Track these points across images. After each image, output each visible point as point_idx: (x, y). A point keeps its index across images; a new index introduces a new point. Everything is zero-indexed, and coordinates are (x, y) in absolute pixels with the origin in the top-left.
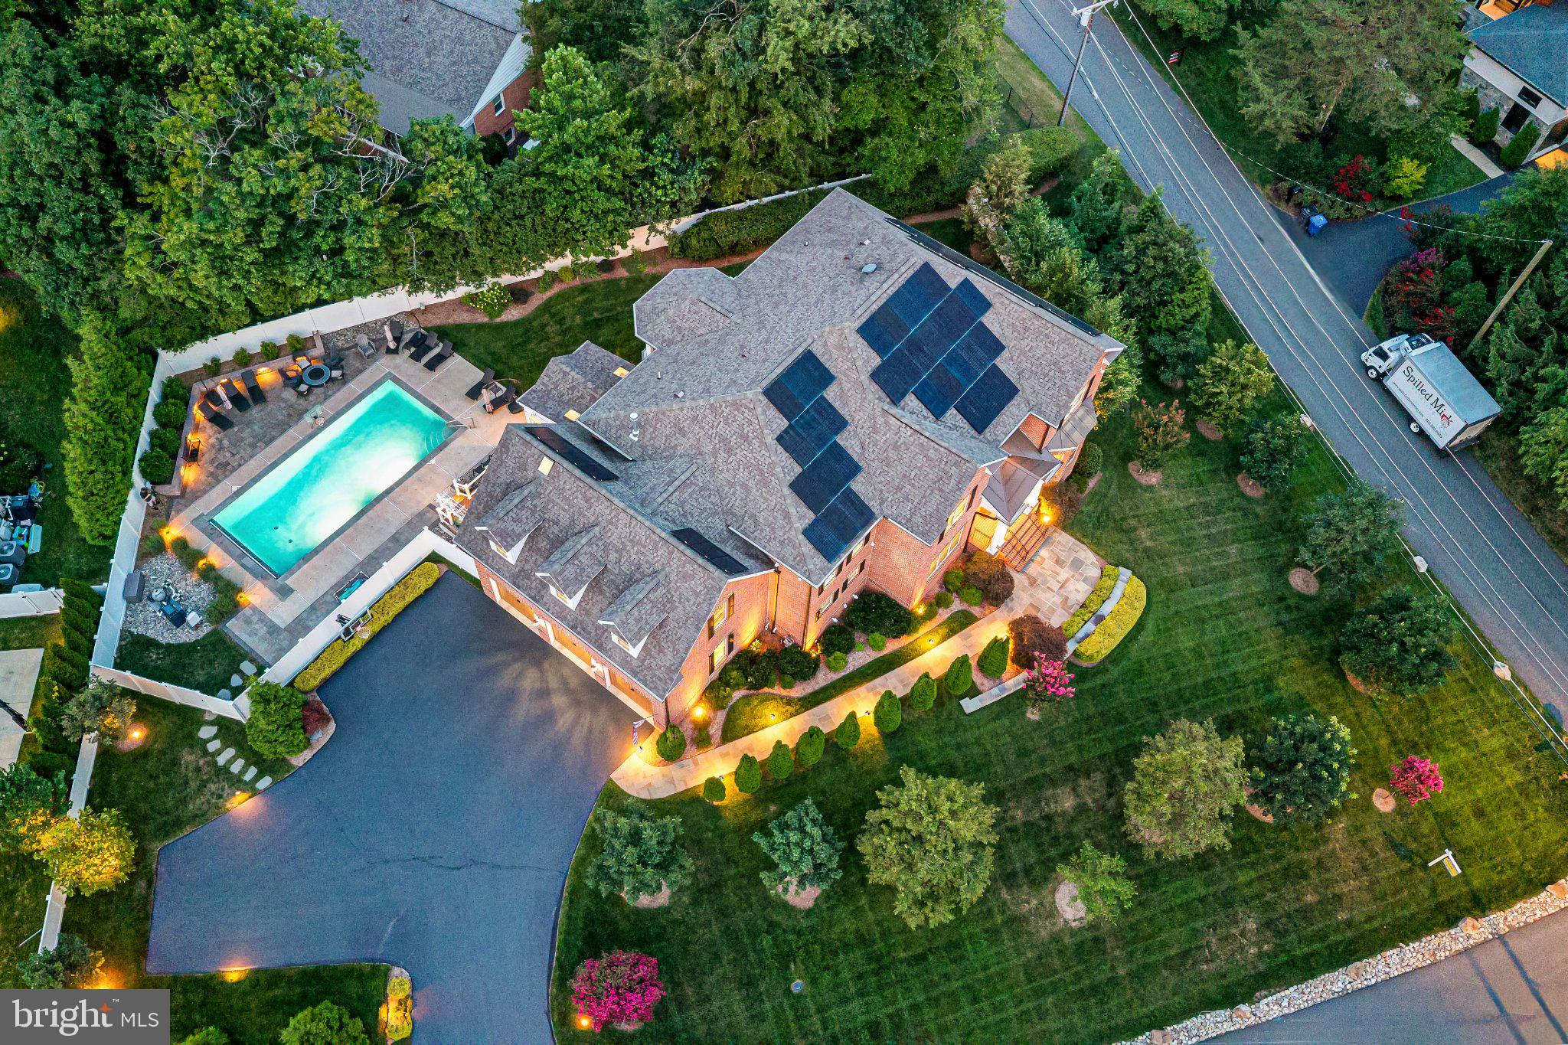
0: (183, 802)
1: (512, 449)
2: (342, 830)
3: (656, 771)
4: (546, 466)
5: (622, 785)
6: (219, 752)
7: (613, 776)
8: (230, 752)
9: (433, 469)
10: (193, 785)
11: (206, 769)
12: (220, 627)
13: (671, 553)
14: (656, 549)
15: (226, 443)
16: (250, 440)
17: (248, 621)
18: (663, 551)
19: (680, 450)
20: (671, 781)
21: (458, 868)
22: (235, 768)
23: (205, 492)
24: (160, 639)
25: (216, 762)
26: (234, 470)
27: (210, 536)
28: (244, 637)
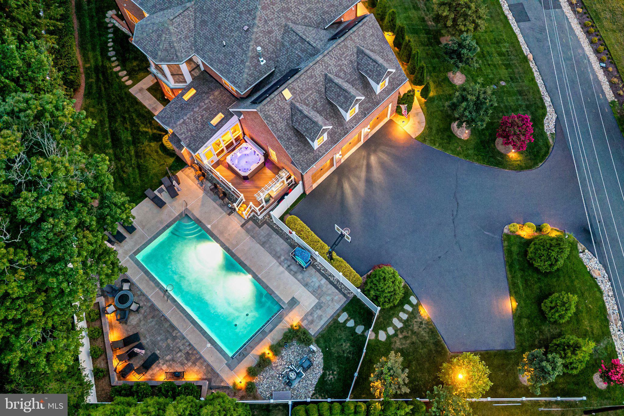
0: (424, 343)
1: (270, 113)
2: (440, 257)
3: (411, 119)
4: (287, 94)
5: (418, 134)
6: (395, 328)
7: (414, 137)
8: (395, 321)
9: (214, 226)
10: (414, 338)
11: (405, 334)
12: (313, 339)
13: (351, 39)
14: (347, 47)
15: (168, 358)
16: (169, 341)
17: (312, 322)
18: (349, 43)
19: (279, 38)
20: (417, 114)
21: (458, 204)
22: (404, 316)
23: (208, 365)
24: (319, 376)
25: (401, 328)
26: (193, 348)
27: (244, 356)
28: (322, 322)
